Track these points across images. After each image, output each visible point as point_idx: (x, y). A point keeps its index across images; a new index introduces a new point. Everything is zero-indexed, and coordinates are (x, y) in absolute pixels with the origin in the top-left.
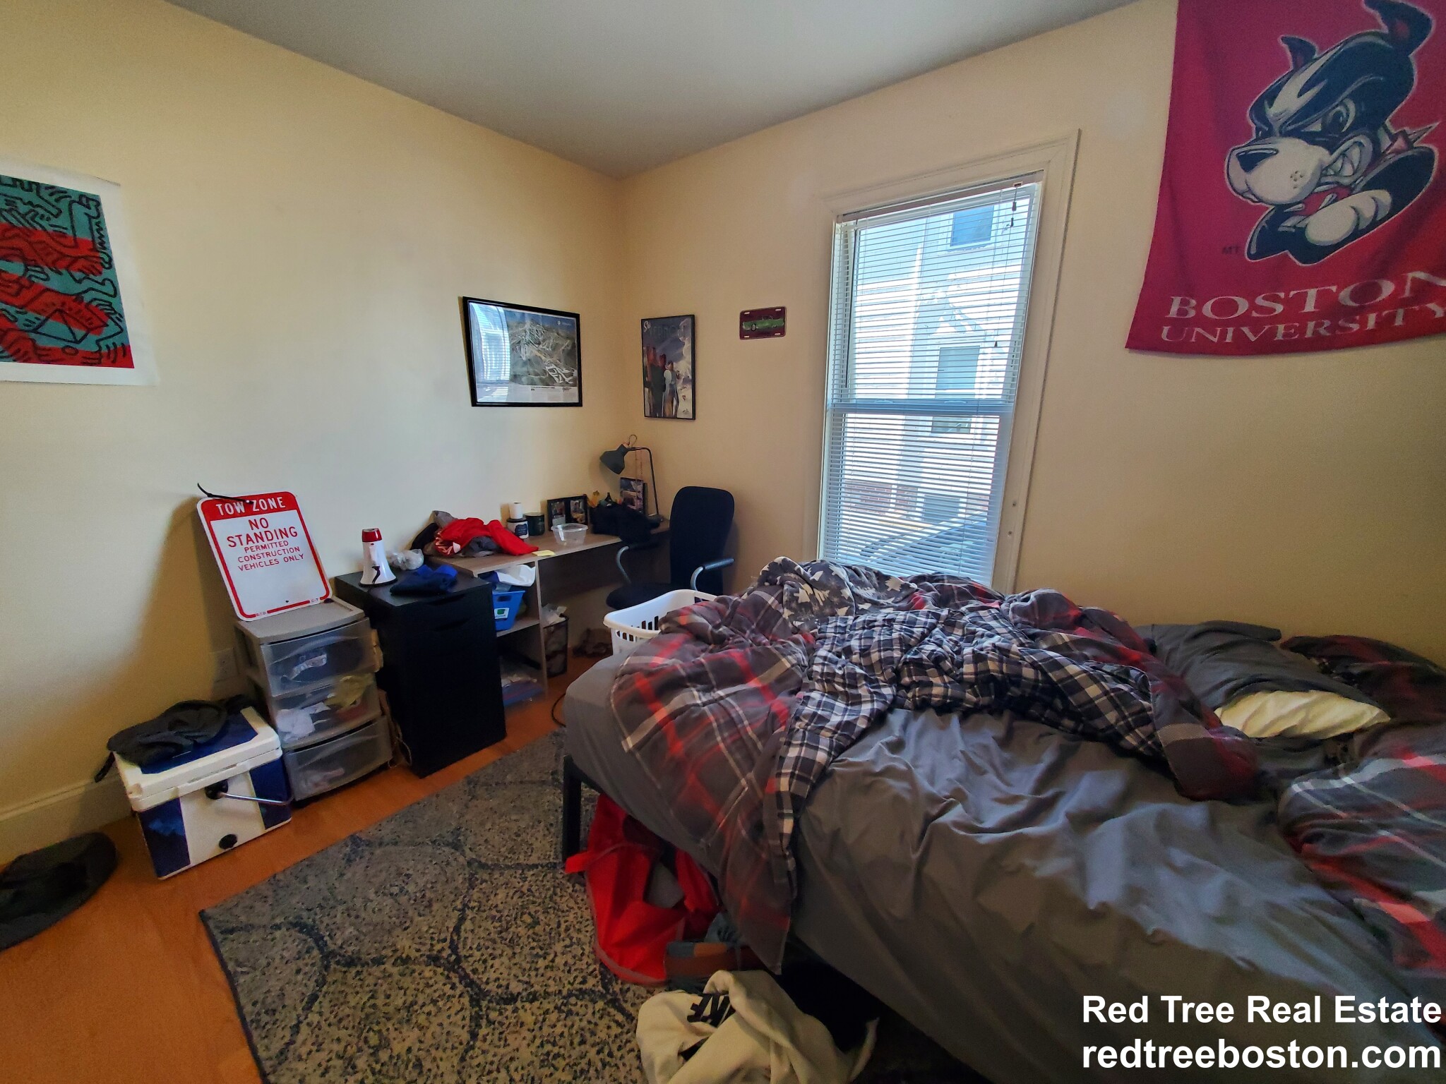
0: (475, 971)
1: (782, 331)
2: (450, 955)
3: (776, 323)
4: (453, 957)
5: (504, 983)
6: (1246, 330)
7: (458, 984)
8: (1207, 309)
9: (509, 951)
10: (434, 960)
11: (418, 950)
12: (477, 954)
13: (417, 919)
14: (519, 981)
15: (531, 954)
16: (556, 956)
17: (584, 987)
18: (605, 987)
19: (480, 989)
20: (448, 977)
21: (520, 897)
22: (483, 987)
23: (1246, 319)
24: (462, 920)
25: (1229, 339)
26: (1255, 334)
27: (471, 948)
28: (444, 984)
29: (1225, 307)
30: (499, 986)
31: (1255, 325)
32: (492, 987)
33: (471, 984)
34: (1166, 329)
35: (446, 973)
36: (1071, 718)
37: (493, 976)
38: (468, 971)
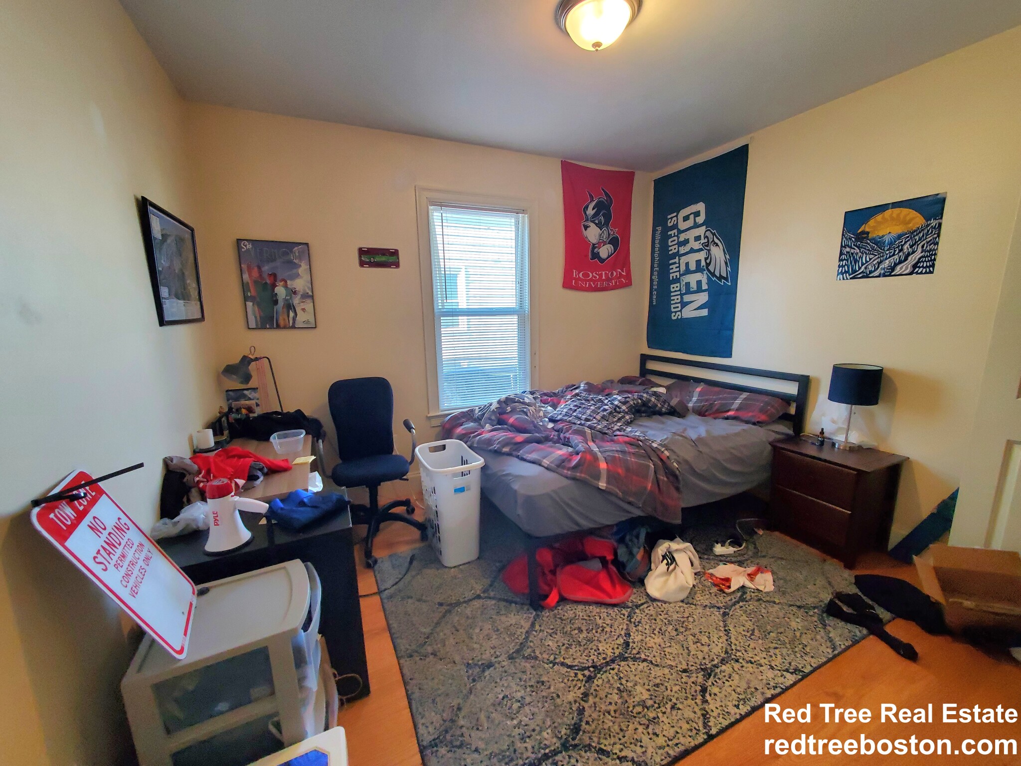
0: (604, 659)
1: (397, 265)
2: (590, 671)
3: (392, 259)
4: (591, 669)
5: (616, 646)
6: (592, 283)
7: (612, 667)
8: (581, 275)
9: (596, 643)
10: (590, 679)
11: (580, 688)
12: (592, 657)
13: (552, 689)
14: (617, 639)
15: (600, 633)
16: (605, 623)
17: (626, 616)
18: (629, 608)
19: (617, 657)
20: (606, 672)
21: (556, 634)
22: (616, 655)
23: (591, 280)
24: (563, 664)
25: (587, 286)
26: (594, 284)
27: (587, 660)
28: (610, 673)
29: (587, 275)
30: (618, 648)
31: (594, 281)
32: (617, 652)
33: (613, 661)
34: (574, 281)
35: (601, 673)
36: (644, 413)
37: (610, 650)
38: (604, 661)
